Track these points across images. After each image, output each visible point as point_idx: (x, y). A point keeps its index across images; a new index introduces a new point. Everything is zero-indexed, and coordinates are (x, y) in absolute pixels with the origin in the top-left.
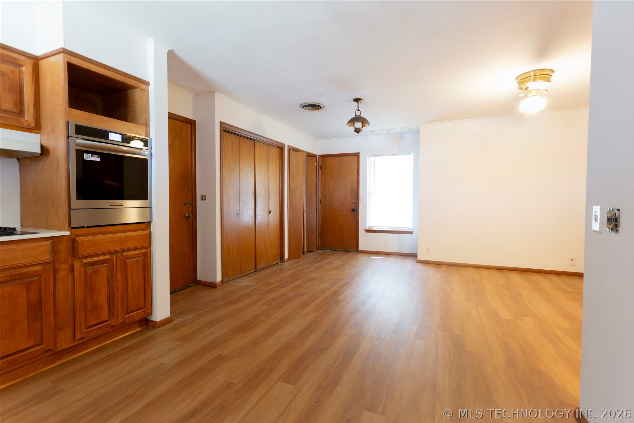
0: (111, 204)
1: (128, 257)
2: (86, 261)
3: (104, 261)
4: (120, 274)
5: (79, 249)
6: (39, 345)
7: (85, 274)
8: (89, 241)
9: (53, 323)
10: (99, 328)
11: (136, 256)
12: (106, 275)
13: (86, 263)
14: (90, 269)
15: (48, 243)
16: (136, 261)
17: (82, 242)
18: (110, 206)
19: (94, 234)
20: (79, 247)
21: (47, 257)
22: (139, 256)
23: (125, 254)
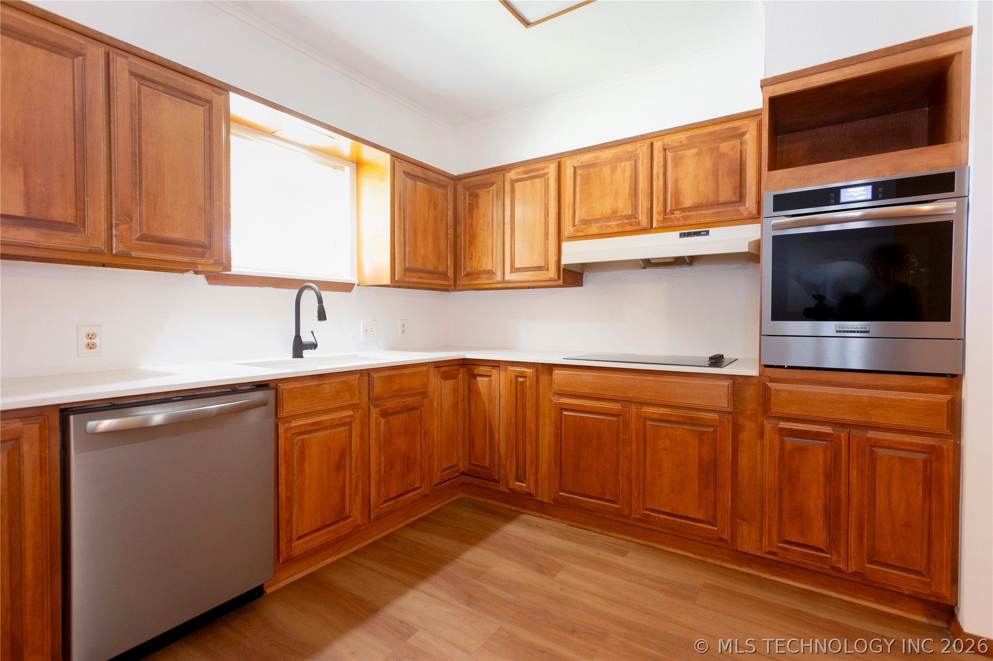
0: (841, 329)
1: (878, 444)
2: (784, 425)
3: (818, 436)
4: (855, 472)
5: (772, 401)
6: (709, 523)
7: (782, 448)
8: (789, 392)
9: (730, 504)
10: (803, 554)
11: (902, 447)
12: (822, 462)
13: (782, 429)
14: (790, 441)
15: (726, 383)
16: (901, 458)
17: (777, 391)
18: (837, 332)
19: (803, 381)
20: (772, 399)
21: (724, 403)
22: (912, 448)
23: (871, 434)
